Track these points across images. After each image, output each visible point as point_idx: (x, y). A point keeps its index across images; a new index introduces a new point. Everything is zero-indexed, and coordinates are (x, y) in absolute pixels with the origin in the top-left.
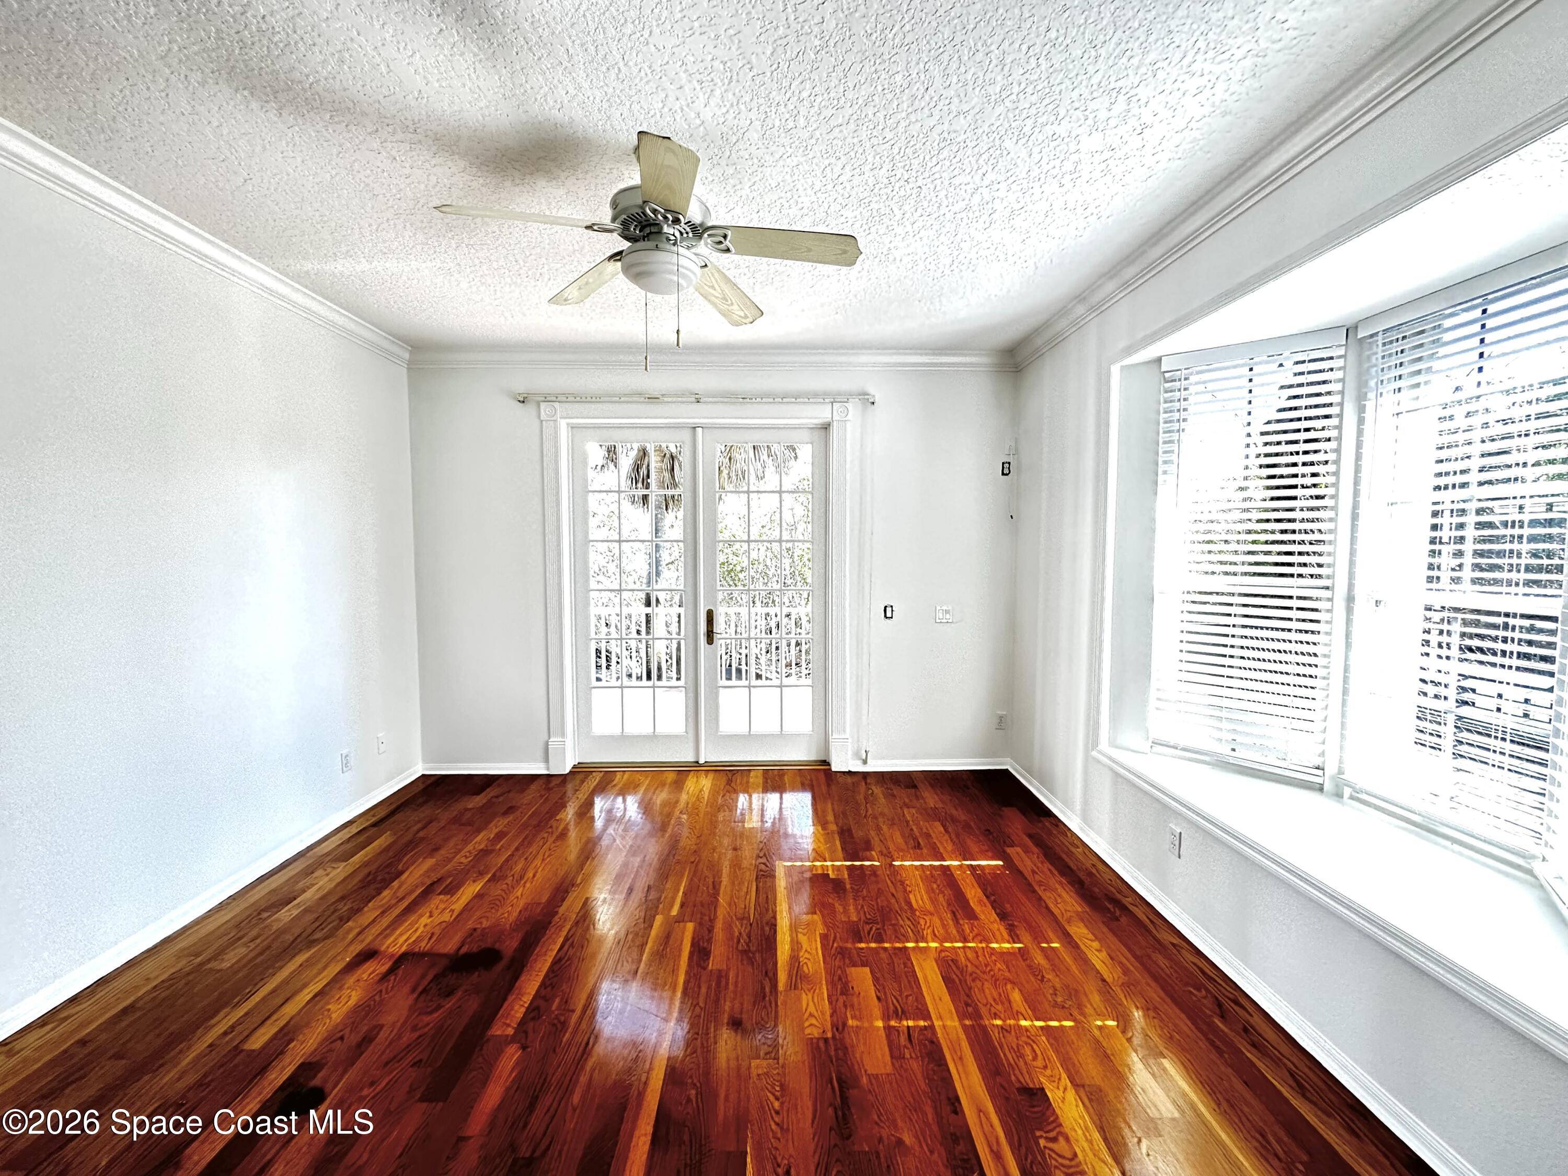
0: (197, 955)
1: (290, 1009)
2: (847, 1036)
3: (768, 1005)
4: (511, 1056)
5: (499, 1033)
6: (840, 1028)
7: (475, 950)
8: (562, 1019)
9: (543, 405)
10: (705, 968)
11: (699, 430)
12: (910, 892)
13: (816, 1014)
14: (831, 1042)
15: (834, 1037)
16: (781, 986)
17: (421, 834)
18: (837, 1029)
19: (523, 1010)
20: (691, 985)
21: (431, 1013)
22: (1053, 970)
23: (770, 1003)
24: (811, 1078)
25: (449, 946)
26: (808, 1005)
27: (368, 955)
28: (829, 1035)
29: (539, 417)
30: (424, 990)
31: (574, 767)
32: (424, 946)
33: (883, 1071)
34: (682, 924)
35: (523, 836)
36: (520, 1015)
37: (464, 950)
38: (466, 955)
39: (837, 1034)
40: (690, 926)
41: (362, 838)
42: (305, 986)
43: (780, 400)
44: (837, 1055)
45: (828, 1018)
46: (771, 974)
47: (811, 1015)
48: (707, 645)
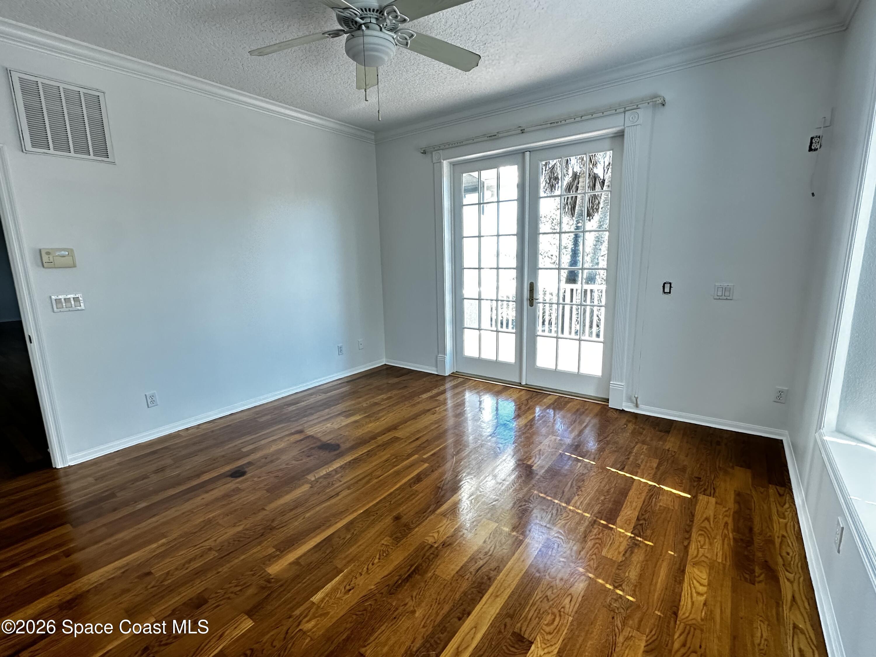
0: (257, 414)
1: (263, 442)
2: (444, 551)
3: (422, 517)
4: (306, 487)
5: (309, 478)
6: (445, 545)
7: (333, 443)
8: (334, 483)
9: (434, 153)
10: (411, 487)
11: (528, 154)
12: (578, 495)
13: (440, 533)
14: (433, 549)
15: (437, 548)
16: (439, 511)
17: (359, 390)
18: (444, 545)
19: (325, 473)
20: (397, 492)
21: (297, 461)
22: (636, 586)
23: (424, 517)
24: (404, 559)
25: (325, 439)
26: (441, 526)
27: (301, 432)
28: (436, 546)
29: (432, 162)
30: (303, 452)
31: (453, 373)
32: (319, 435)
33: (444, 577)
34: (423, 463)
35: (397, 401)
36: (322, 474)
37: (328, 442)
38: (328, 444)
39: (441, 547)
40: (426, 465)
41: (338, 386)
42: (273, 436)
43: (579, 119)
44: (429, 556)
45: (445, 537)
46: (439, 504)
47: (438, 532)
48: (529, 307)
